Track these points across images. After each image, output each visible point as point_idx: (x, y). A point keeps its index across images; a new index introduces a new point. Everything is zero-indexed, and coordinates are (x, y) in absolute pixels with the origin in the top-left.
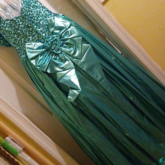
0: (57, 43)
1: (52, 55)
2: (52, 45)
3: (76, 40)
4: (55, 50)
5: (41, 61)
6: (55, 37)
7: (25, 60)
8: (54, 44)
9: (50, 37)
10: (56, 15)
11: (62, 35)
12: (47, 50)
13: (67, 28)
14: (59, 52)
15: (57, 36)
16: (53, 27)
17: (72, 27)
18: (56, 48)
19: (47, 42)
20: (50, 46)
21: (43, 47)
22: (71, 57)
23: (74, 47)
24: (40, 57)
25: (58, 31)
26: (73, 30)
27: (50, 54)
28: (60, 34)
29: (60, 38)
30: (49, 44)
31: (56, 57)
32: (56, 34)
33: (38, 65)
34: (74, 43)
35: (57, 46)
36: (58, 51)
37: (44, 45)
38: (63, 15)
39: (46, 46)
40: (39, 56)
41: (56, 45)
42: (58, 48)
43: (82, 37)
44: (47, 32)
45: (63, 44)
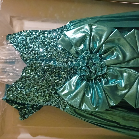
0: (92, 61)
1: (100, 81)
2: (89, 68)
3: (113, 38)
4: (99, 72)
5: (93, 99)
6: (85, 57)
7: (73, 111)
8: (91, 66)
9: (79, 62)
10: (63, 29)
11: (91, 46)
12: (88, 79)
13: (90, 33)
14: (105, 70)
15: (87, 54)
16: (72, 46)
17: (93, 27)
18: (96, 68)
19: (81, 69)
20: (88, 72)
21: (81, 79)
22: (124, 65)
23: (118, 48)
24: (88, 95)
25: (82, 47)
26: (98, 30)
27: (96, 80)
28: (88, 48)
29: (91, 52)
30: (86, 71)
31: (106, 80)
32: (82, 51)
33: (94, 106)
34: (113, 44)
35: (96, 64)
36: (102, 69)
37: (80, 77)
38: (71, 22)
39: (83, 76)
40: (86, 94)
41: (94, 64)
42: (100, 67)
43: (116, 28)
44: (70, 58)
45: (100, 56)
